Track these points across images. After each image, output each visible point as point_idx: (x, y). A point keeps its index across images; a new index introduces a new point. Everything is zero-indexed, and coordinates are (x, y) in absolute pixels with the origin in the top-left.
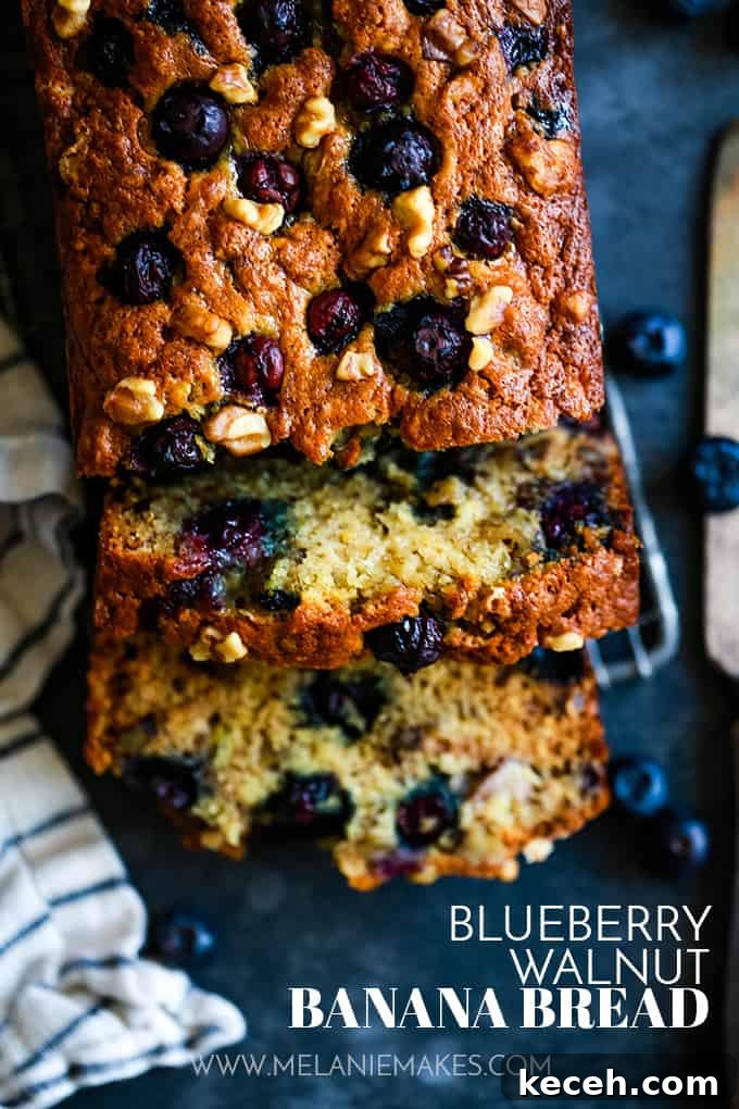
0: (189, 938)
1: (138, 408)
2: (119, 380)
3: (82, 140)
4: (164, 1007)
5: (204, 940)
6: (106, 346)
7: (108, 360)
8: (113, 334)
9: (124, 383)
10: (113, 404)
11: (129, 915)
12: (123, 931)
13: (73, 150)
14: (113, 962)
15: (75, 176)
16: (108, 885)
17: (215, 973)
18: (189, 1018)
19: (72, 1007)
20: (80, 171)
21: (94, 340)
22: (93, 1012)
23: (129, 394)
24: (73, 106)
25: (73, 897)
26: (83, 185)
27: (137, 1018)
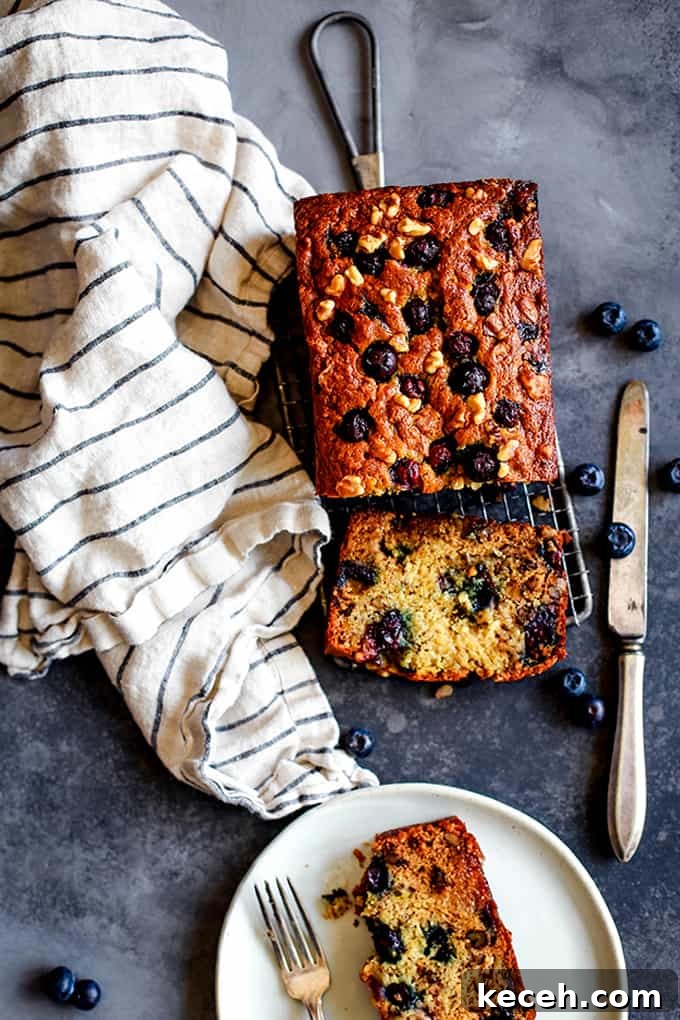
0: (362, 741)
1: (353, 490)
2: (344, 476)
3: (330, 366)
4: (344, 772)
5: (368, 743)
6: (338, 461)
7: (339, 468)
8: (341, 455)
9: (346, 478)
10: (341, 488)
11: (332, 731)
12: (329, 737)
13: (326, 371)
14: (322, 751)
15: (326, 383)
16: (324, 716)
17: (370, 759)
18: (354, 779)
19: (304, 770)
20: (328, 381)
21: (332, 458)
22: (312, 772)
23: (348, 482)
24: (328, 352)
25: (306, 720)
26: (329, 387)
27: (332, 776)
